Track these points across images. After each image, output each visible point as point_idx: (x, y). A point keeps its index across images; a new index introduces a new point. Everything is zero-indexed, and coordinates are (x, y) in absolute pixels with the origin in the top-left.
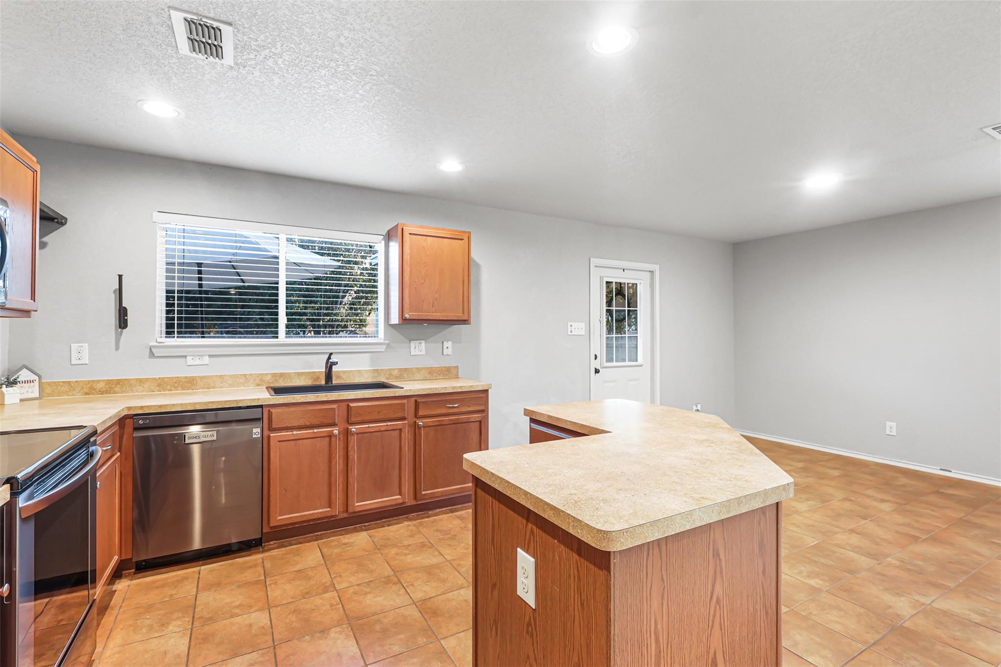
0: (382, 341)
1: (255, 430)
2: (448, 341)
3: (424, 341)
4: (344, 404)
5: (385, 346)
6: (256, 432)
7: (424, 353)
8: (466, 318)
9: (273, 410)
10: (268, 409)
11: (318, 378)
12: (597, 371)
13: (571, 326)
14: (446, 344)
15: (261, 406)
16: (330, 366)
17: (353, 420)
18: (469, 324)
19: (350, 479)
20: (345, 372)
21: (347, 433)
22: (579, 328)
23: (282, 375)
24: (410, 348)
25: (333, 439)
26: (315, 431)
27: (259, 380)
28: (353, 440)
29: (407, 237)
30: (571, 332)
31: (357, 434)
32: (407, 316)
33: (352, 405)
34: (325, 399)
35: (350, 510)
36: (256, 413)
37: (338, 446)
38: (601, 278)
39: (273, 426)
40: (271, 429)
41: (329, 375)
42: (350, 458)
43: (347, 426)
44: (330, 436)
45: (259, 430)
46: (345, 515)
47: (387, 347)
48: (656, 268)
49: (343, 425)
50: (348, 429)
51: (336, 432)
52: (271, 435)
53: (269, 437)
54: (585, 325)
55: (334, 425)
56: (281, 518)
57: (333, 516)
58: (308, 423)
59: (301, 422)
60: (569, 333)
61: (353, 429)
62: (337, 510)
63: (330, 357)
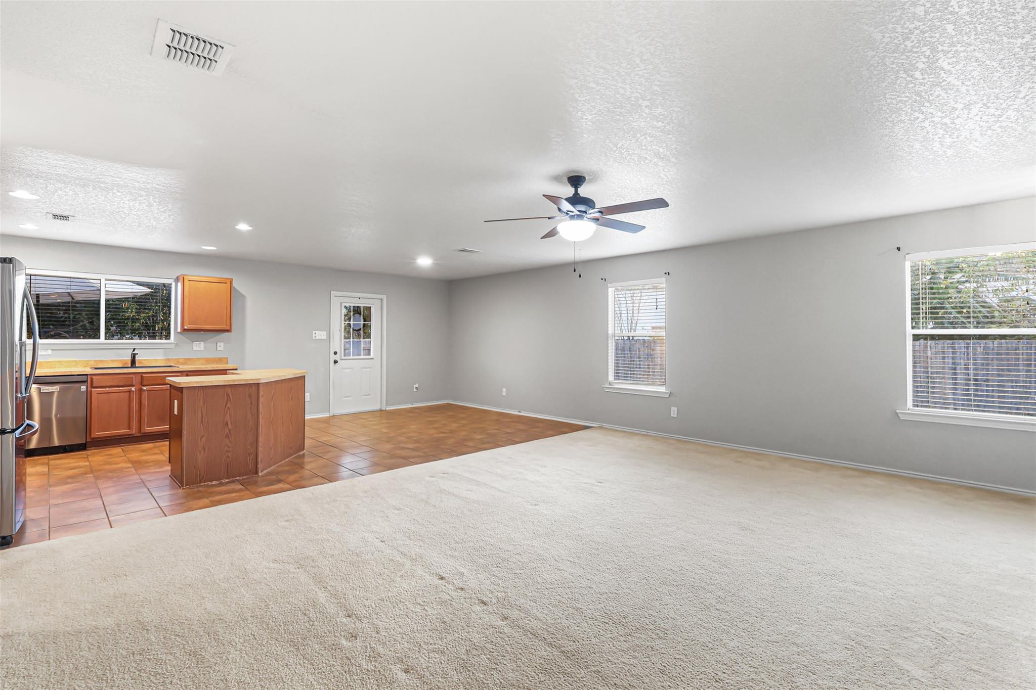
0: (173, 342)
1: (82, 387)
2: (220, 342)
3: (202, 342)
4: (139, 376)
5: (174, 345)
6: (83, 388)
7: (203, 349)
8: (228, 329)
9: (94, 377)
10: (90, 376)
11: (126, 363)
12: (336, 362)
13: (315, 333)
14: (219, 344)
15: (87, 375)
16: (134, 356)
17: (144, 383)
18: (230, 332)
19: (142, 415)
20: (145, 360)
21: (141, 391)
22: (321, 335)
23: (101, 361)
24: (193, 346)
25: (132, 393)
26: (120, 388)
27: (86, 364)
28: (145, 395)
29: (186, 282)
30: (315, 337)
31: (147, 391)
32: (186, 327)
33: (144, 375)
34: (127, 372)
35: (142, 431)
36: (84, 378)
37: (135, 398)
38: (341, 304)
39: (94, 385)
40: (92, 387)
41: (133, 362)
42: (143, 403)
43: (140, 386)
44: (130, 391)
45: (85, 387)
46: (140, 435)
47: (176, 345)
48: (384, 297)
49: (139, 386)
50: (141, 388)
51: (133, 389)
52: (93, 390)
53: (91, 391)
54: (327, 333)
55: (132, 386)
56: (98, 433)
57: (131, 434)
58: (116, 384)
59: (112, 384)
60: (314, 338)
61: (144, 388)
62: (134, 431)
63: (134, 350)
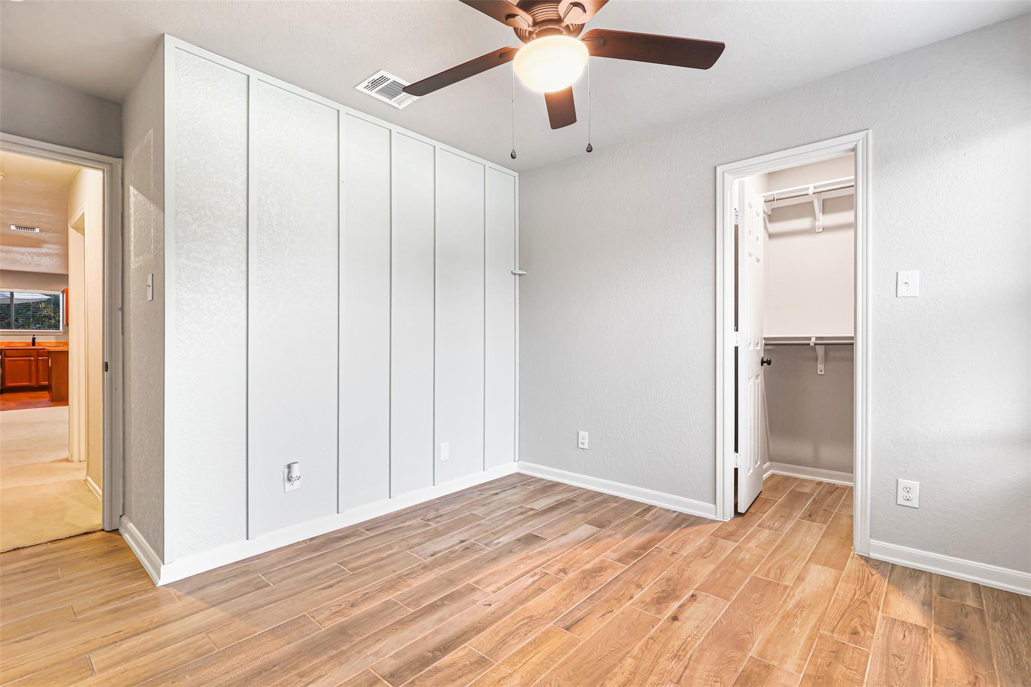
4: (37, 351)
9: (6, 351)
11: (29, 343)
16: (34, 339)
17: (40, 355)
20: (41, 341)
21: (37, 361)
25: (31, 361)
31: (42, 360)
33: (40, 350)
34: (29, 348)
37: (33, 365)
39: (6, 356)
41: (34, 343)
42: (39, 367)
43: (37, 357)
46: (37, 386)
52: (6, 358)
53: (4, 359)
55: (32, 357)
56: (10, 384)
58: (21, 356)
59: (18, 355)
61: (40, 358)
62: (33, 384)
63: (34, 335)
